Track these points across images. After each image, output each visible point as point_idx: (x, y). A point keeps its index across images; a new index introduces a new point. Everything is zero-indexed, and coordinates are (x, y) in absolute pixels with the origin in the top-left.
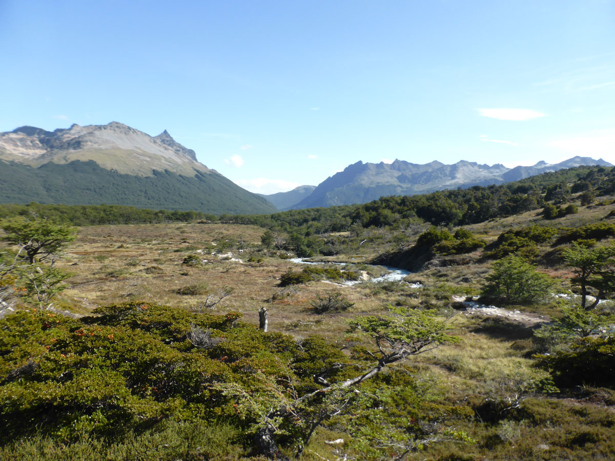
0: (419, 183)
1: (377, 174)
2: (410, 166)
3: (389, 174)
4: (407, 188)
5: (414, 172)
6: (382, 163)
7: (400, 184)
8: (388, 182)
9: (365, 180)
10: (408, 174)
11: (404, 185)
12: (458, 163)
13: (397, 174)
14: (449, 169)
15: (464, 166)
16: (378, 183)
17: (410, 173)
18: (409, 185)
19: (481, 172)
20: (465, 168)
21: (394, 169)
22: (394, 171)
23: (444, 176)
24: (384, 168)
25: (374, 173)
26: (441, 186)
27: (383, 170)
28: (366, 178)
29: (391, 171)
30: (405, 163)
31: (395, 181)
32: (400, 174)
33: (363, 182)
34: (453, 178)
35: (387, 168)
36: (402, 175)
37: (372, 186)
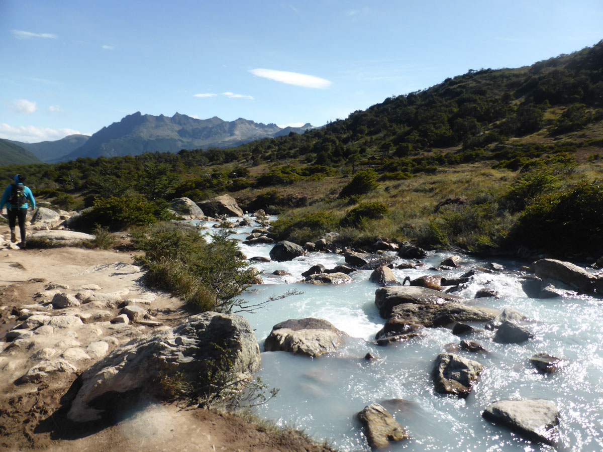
0: (200, 138)
1: (157, 127)
2: (190, 120)
3: (169, 127)
4: (188, 142)
5: (195, 127)
6: (162, 115)
7: (181, 138)
8: (168, 136)
9: (144, 133)
10: (189, 128)
11: (184, 140)
12: (236, 120)
13: (177, 128)
14: (228, 125)
15: (242, 123)
16: (158, 136)
17: (191, 128)
18: (190, 140)
19: (257, 130)
20: (243, 125)
21: (175, 123)
22: (174, 125)
23: (224, 132)
24: (164, 121)
25: (154, 126)
26: (220, 142)
27: (162, 123)
28: (145, 130)
29: (171, 124)
30: (185, 117)
31: (175, 135)
32: (181, 128)
33: (142, 134)
34: (232, 134)
35: (168, 122)
36: (183, 129)
37: (151, 139)
